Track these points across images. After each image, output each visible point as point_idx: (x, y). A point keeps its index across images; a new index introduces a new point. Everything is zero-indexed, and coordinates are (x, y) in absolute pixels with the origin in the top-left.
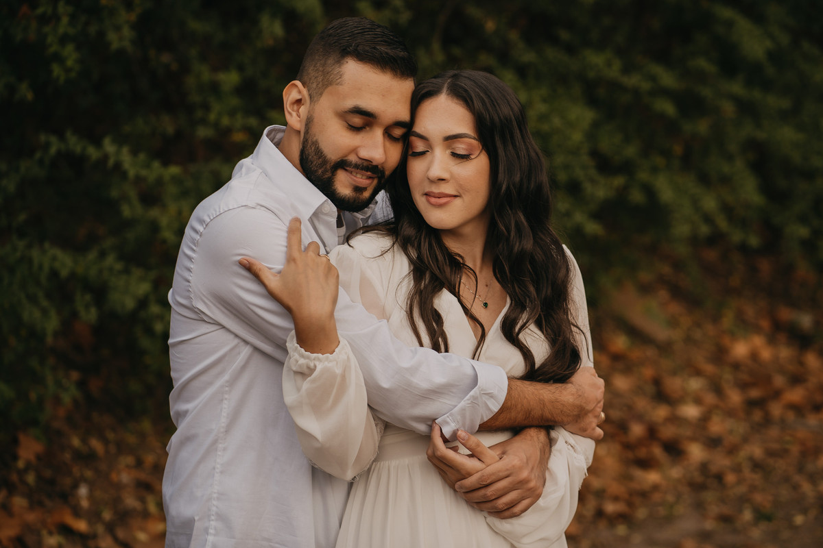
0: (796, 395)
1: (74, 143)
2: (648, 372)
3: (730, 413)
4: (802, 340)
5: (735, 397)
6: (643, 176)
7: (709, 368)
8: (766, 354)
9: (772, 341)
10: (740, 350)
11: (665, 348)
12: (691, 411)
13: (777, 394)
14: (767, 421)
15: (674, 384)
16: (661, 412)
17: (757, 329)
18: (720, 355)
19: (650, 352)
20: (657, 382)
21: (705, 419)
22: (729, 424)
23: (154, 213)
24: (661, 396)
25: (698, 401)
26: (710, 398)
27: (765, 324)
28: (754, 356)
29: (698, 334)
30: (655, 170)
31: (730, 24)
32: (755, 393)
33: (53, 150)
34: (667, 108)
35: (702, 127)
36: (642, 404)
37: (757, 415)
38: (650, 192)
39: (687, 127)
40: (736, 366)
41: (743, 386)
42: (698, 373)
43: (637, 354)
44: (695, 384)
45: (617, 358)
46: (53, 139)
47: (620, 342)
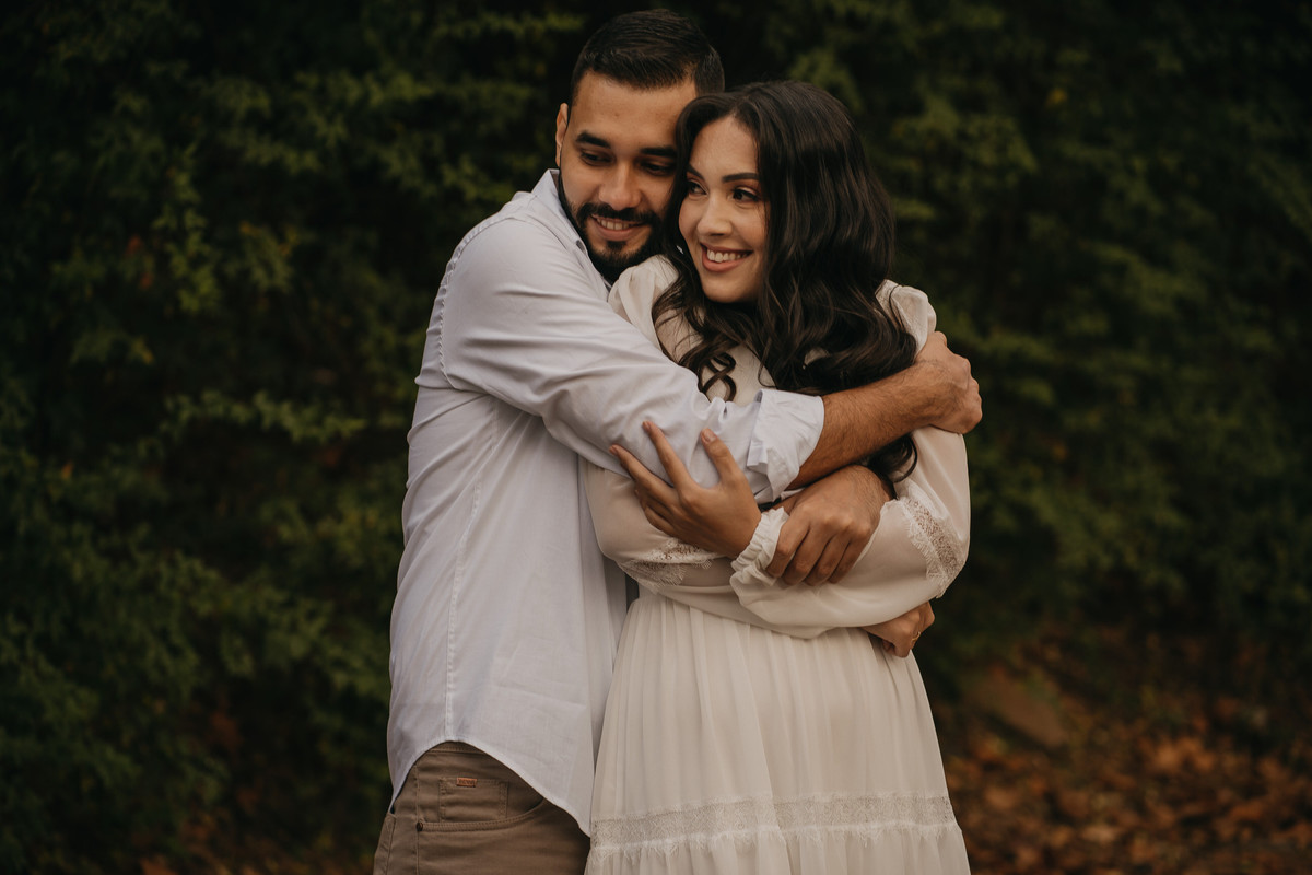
0: (1253, 809)
1: (215, 403)
2: (1037, 786)
3: (1160, 835)
4: (1254, 744)
5: (1166, 817)
6: (1012, 492)
7: (1125, 781)
8: (1205, 762)
9: (1210, 745)
10: (1167, 757)
11: (1058, 755)
12: (1103, 834)
13: (1225, 810)
14: (1213, 843)
15: (1076, 799)
16: (1060, 837)
17: (1191, 731)
18: (1137, 763)
19: (1038, 761)
20: (1051, 797)
21: (1124, 841)
22: (1158, 849)
23: (326, 526)
24: (1057, 814)
25: (1112, 821)
26: (1129, 819)
27: (1201, 724)
28: (1187, 763)
29: (1103, 738)
30: (1027, 484)
31: (1120, 270)
32: (1192, 809)
33: (185, 415)
34: (1042, 392)
35: (1093, 420)
36: (1031, 825)
37: (1199, 838)
38: (1024, 513)
39: (1071, 421)
40: (1163, 779)
41: (1175, 803)
42: (1108, 787)
43: (1017, 763)
44: (1103, 801)
45: (991, 767)
46: (184, 400)
47: (993, 747)
